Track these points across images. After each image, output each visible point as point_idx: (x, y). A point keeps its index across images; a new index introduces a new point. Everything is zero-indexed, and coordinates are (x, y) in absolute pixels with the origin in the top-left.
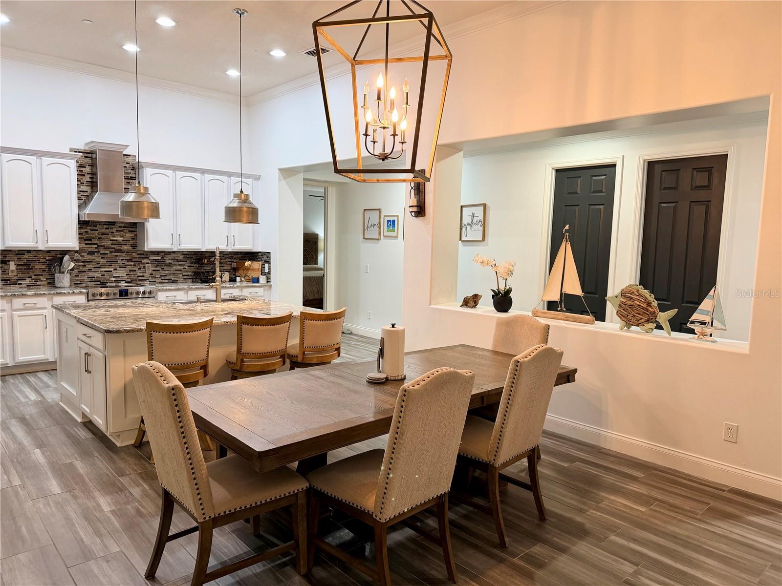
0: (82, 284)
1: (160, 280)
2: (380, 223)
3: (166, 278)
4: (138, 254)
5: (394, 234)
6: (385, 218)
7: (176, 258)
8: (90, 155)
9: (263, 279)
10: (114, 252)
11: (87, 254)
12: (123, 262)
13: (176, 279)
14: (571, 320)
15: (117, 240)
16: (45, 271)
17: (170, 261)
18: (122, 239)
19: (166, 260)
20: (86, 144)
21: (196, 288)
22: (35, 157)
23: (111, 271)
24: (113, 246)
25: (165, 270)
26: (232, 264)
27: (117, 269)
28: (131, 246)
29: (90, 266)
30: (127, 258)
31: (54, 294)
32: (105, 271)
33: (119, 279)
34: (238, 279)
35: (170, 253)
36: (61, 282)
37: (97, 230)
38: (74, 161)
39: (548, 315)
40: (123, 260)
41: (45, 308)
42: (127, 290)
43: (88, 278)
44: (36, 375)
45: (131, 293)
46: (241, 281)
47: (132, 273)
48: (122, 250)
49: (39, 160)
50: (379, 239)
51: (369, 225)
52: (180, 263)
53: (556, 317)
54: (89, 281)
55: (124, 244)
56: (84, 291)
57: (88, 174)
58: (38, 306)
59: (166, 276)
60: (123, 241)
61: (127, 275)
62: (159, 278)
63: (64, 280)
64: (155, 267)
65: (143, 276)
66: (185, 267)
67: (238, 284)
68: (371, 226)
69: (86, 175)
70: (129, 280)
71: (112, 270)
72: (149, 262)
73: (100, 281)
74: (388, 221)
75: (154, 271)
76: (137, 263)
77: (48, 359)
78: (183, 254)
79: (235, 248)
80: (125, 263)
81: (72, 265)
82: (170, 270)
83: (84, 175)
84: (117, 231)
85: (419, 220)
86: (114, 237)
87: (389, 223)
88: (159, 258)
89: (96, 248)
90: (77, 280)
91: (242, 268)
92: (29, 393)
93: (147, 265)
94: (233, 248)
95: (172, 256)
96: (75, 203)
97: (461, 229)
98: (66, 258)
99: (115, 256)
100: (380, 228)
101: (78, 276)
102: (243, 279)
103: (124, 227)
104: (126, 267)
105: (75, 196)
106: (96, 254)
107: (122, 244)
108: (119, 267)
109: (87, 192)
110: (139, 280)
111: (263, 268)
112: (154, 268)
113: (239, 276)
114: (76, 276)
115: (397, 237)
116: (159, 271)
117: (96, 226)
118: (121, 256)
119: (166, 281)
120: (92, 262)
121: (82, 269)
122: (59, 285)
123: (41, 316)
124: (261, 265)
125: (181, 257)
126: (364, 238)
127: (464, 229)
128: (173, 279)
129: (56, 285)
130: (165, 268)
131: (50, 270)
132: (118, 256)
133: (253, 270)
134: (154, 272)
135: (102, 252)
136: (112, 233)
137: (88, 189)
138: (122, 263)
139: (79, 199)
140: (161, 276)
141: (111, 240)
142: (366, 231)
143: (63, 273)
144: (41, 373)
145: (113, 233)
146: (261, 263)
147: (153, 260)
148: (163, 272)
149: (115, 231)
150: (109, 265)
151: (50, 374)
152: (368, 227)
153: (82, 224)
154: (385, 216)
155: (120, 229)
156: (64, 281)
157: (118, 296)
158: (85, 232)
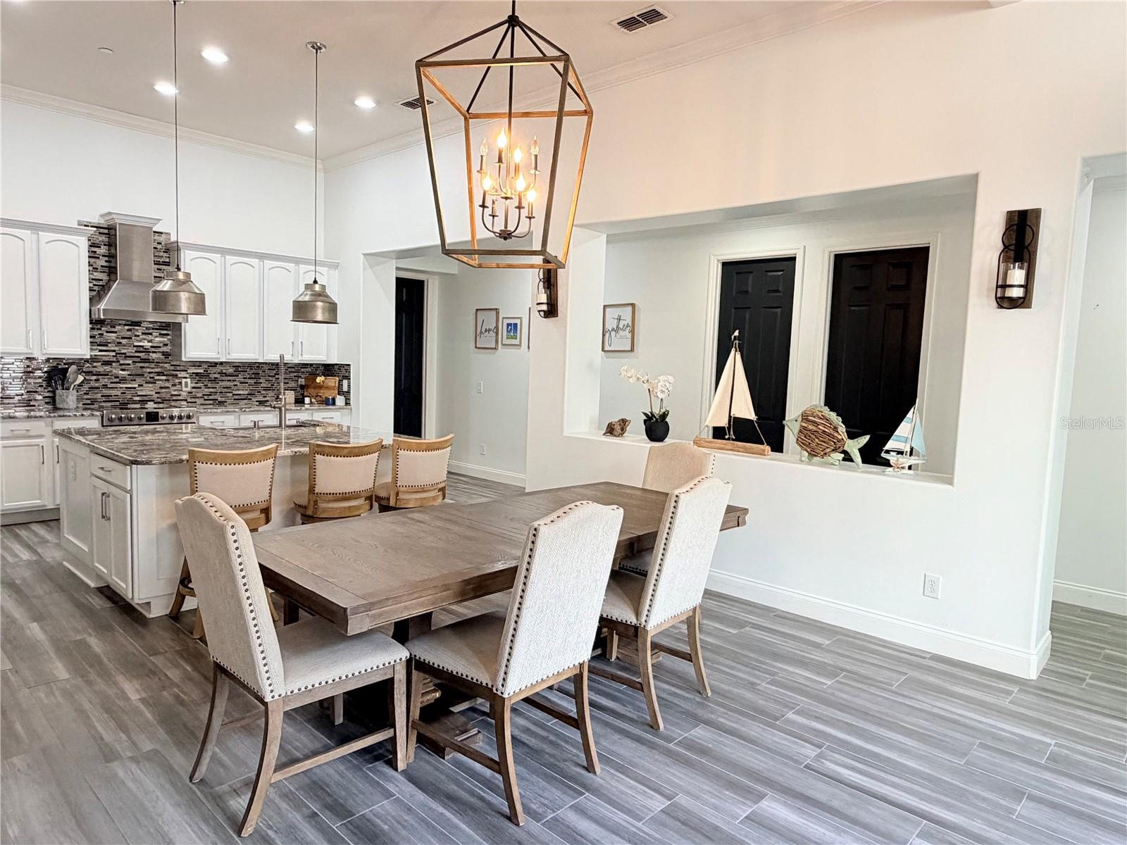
0: (93, 404)
1: (202, 401)
2: (497, 327)
3: (211, 397)
4: (172, 365)
5: (517, 342)
6: (504, 320)
7: (224, 371)
8: (106, 231)
9: (340, 401)
10: (139, 362)
11: (102, 364)
12: (152, 375)
13: (223, 399)
14: (741, 450)
15: (142, 346)
16: (42, 386)
17: (216, 376)
18: (150, 344)
19: (210, 373)
20: (102, 216)
21: (251, 411)
22: (29, 232)
23: (135, 388)
24: (137, 354)
25: (209, 388)
26: (300, 380)
27: (142, 385)
28: (163, 355)
29: (104, 381)
30: (157, 370)
31: (54, 416)
32: (126, 388)
33: (146, 398)
34: (307, 400)
35: (215, 364)
36: (64, 401)
37: (116, 332)
38: (84, 238)
39: (713, 445)
40: (152, 372)
41: (41, 436)
42: (158, 412)
43: (102, 396)
44: (30, 528)
45: (163, 418)
46: (311, 403)
47: (163, 390)
48: (149, 359)
49: (34, 236)
50: (495, 349)
51: (483, 331)
52: (229, 378)
53: (723, 446)
54: (104, 401)
55: (154, 352)
56: (98, 413)
57: (103, 256)
58: (31, 433)
59: (211, 395)
60: (152, 347)
61: (156, 393)
62: (201, 397)
63: (70, 398)
64: (196, 383)
65: (180, 395)
66: (235, 383)
67: (307, 406)
68: (486, 331)
69: (101, 257)
70: (159, 400)
71: (137, 386)
72: (188, 376)
73: (119, 401)
74: (509, 325)
75: (193, 388)
76: (170, 378)
77: (45, 506)
78: (234, 366)
79: (303, 359)
80: (153, 378)
81: (81, 378)
82: (216, 388)
83: (99, 258)
84: (143, 334)
85: (550, 321)
86: (140, 341)
87: (510, 327)
88: (202, 371)
89: (113, 356)
90: (87, 399)
91: (313, 385)
92: (20, 550)
93: (184, 380)
94: (300, 358)
95: (219, 368)
96: (86, 295)
97: (604, 335)
98: (73, 368)
99: (141, 367)
100: (497, 334)
101: (88, 394)
102: (313, 400)
103: (153, 329)
104: (155, 383)
105: (86, 285)
106: (114, 364)
107: (150, 352)
108: (146, 383)
109: (102, 280)
110: (173, 400)
111: (340, 385)
112: (194, 385)
113: (309, 396)
114: (85, 394)
115: (520, 345)
116: (200, 388)
117: (114, 327)
118: (148, 367)
119: (211, 402)
120: (108, 375)
121: (93, 384)
122: (61, 406)
123: (36, 447)
124: (337, 382)
125: (231, 370)
126: (476, 347)
127: (607, 335)
128: (220, 399)
129: (58, 406)
130: (210, 385)
131: (49, 385)
132: (143, 367)
133: (327, 388)
134: (194, 390)
135: (122, 362)
136: (135, 336)
137: (104, 277)
138: (150, 378)
139: (91, 290)
140: (203, 395)
141: (135, 346)
142: (478, 338)
143: (68, 389)
144: (35, 524)
145: (138, 336)
146: (337, 378)
147: (193, 373)
148: (207, 390)
149: (140, 334)
150: (131, 380)
151: (49, 526)
152: (481, 332)
153: (96, 323)
154: (504, 318)
155: (147, 331)
156: (68, 400)
157: (144, 421)
158: (99, 334)
